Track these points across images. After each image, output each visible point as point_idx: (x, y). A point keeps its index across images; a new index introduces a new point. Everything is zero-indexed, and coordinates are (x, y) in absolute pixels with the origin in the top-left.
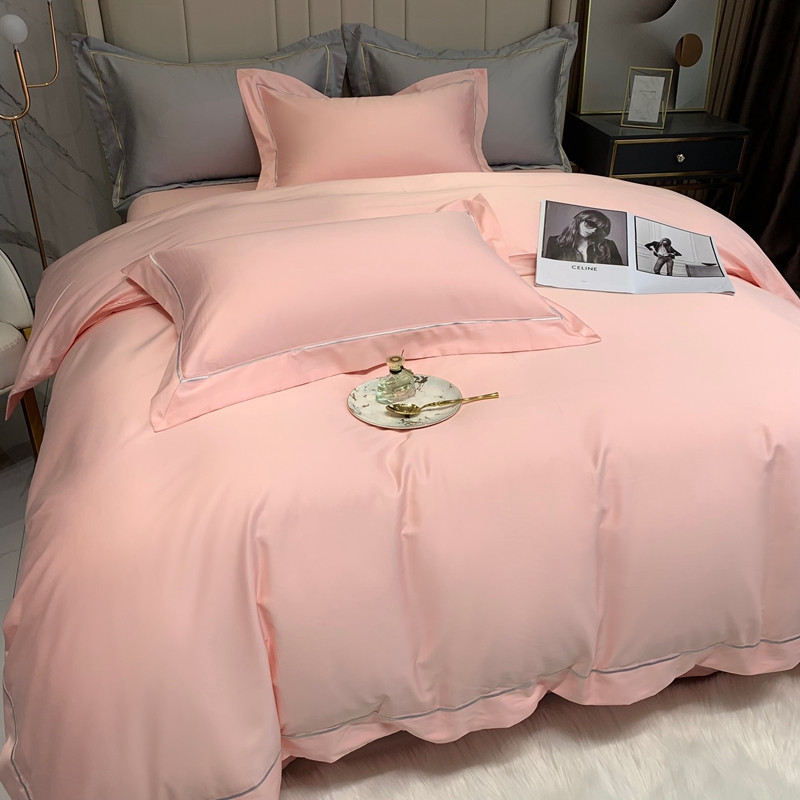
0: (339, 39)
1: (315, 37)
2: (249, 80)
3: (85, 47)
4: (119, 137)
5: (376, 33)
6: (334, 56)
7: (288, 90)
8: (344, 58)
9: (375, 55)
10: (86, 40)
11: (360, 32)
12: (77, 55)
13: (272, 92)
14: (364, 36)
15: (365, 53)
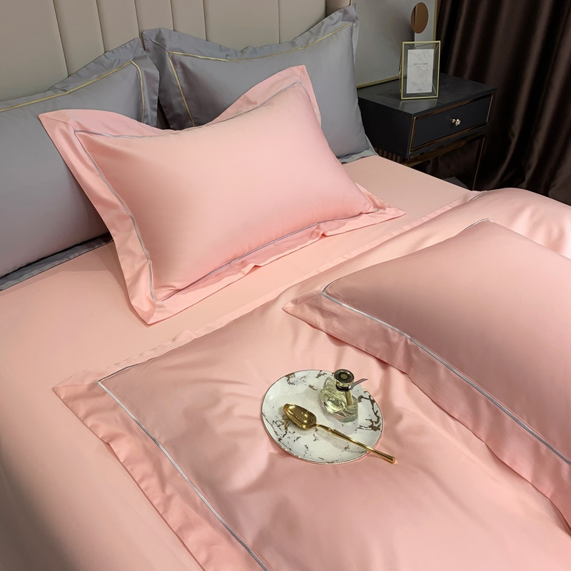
0: (142, 51)
1: (114, 51)
2: (64, 128)
5: (179, 37)
6: (147, 74)
7: (115, 131)
8: (156, 73)
9: (188, 65)
11: (163, 39)
13: (96, 138)
14: (169, 44)
15: (174, 64)
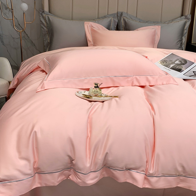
0: (116, 16)
1: (109, 15)
2: (88, 25)
3: (43, 13)
4: (49, 39)
5: (127, 15)
6: (114, 21)
7: (98, 28)
8: (117, 21)
9: (126, 20)
10: (44, 12)
11: (122, 14)
12: (40, 15)
13: (94, 29)
14: (123, 15)
15: (123, 20)
